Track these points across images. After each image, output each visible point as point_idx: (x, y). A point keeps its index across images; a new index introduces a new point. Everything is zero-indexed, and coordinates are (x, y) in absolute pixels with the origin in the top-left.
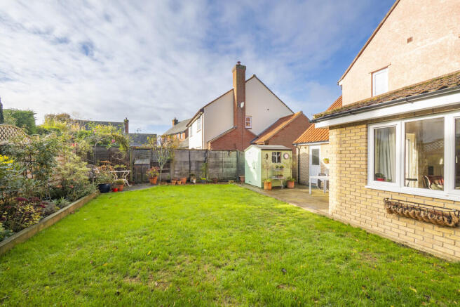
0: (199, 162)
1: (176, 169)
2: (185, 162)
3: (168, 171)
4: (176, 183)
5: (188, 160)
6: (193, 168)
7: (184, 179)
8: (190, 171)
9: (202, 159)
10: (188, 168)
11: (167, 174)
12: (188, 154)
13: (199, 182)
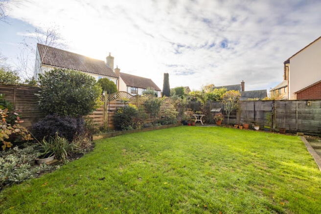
0: (264, 111)
1: (242, 117)
2: (249, 111)
3: (235, 118)
4: (238, 127)
5: (253, 110)
6: (258, 117)
7: (246, 125)
8: (255, 119)
9: (268, 109)
10: (253, 116)
11: (235, 119)
12: (253, 105)
13: (262, 129)
